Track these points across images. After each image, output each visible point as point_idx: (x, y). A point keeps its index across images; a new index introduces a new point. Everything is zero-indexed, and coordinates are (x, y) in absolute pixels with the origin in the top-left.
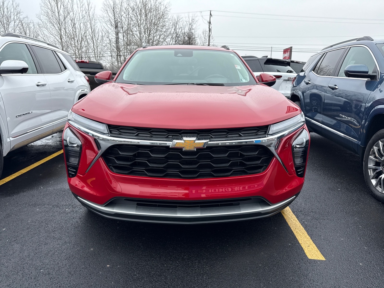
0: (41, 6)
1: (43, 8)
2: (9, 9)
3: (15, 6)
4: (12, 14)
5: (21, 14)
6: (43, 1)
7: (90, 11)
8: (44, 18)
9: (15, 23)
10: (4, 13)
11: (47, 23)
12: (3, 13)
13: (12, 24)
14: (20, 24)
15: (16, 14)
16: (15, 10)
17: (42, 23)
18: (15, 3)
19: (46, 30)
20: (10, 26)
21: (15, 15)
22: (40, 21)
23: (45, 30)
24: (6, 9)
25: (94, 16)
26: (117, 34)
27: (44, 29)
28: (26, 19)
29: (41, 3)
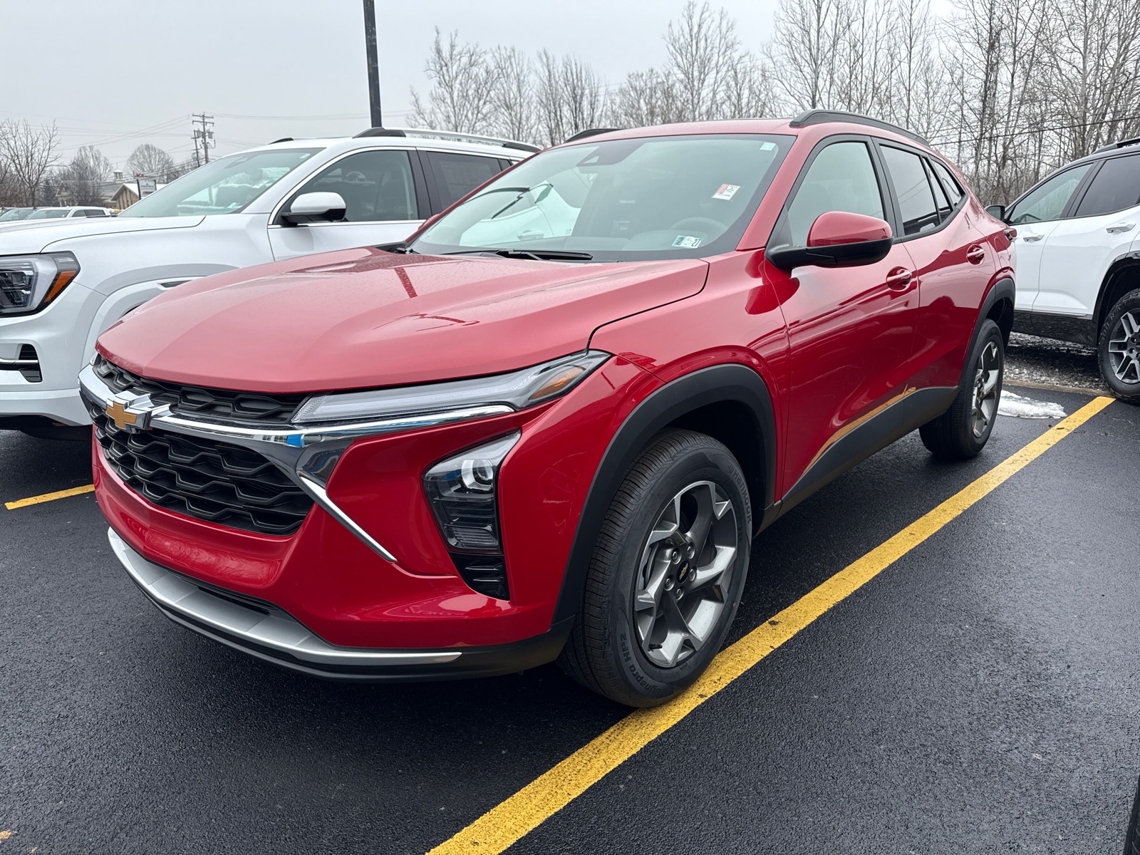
0: (776, 19)
1: (781, 22)
2: (709, 41)
3: (724, 30)
4: (716, 50)
5: (736, 47)
6: (785, 3)
7: (914, 10)
8: (780, 51)
9: (717, 73)
10: (697, 53)
11: (785, 63)
12: (694, 52)
13: (710, 80)
14: (729, 74)
15: (723, 50)
16: (723, 42)
17: (772, 65)
18: (726, 21)
19: (779, 84)
20: (706, 83)
21: (720, 53)
22: (768, 61)
23: (776, 84)
24: (702, 43)
25: (927, 22)
26: (991, 68)
27: (776, 81)
28: (747, 58)
29: (778, 12)
